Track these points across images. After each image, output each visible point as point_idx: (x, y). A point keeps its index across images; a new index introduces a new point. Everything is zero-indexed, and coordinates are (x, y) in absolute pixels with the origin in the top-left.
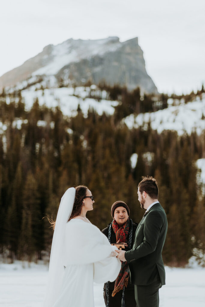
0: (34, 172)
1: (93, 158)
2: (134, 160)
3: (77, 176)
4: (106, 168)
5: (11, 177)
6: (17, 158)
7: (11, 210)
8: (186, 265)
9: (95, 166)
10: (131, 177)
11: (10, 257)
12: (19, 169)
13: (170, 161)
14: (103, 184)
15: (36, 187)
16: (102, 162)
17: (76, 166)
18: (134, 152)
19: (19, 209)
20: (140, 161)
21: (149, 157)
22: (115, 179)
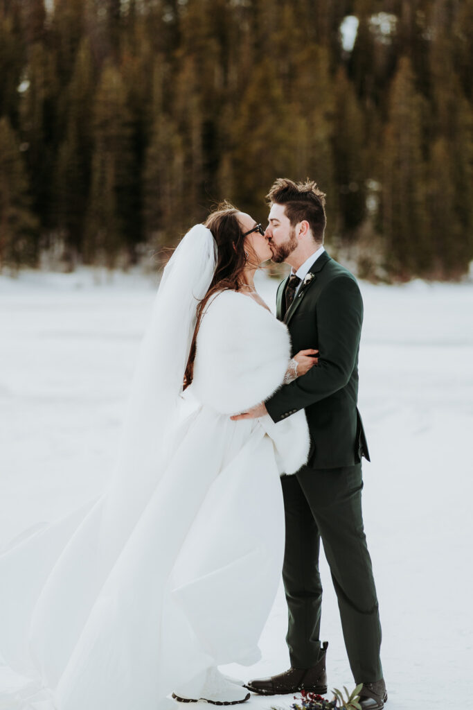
0: (118, 62)
1: (255, 27)
2: (349, 30)
3: (218, 72)
4: (284, 49)
5: (64, 72)
6: (77, 30)
7: (66, 151)
8: (463, 276)
9: (257, 45)
10: (341, 74)
11: (67, 258)
12: (83, 55)
13: (432, 34)
14: (277, 91)
15: (122, 98)
16: (276, 37)
17: (214, 45)
18: (349, 12)
19: (85, 149)
20: (364, 34)
21: (384, 23)
22: (305, 80)
